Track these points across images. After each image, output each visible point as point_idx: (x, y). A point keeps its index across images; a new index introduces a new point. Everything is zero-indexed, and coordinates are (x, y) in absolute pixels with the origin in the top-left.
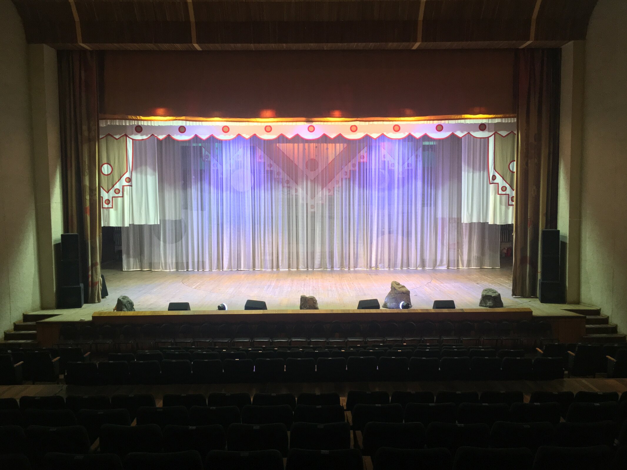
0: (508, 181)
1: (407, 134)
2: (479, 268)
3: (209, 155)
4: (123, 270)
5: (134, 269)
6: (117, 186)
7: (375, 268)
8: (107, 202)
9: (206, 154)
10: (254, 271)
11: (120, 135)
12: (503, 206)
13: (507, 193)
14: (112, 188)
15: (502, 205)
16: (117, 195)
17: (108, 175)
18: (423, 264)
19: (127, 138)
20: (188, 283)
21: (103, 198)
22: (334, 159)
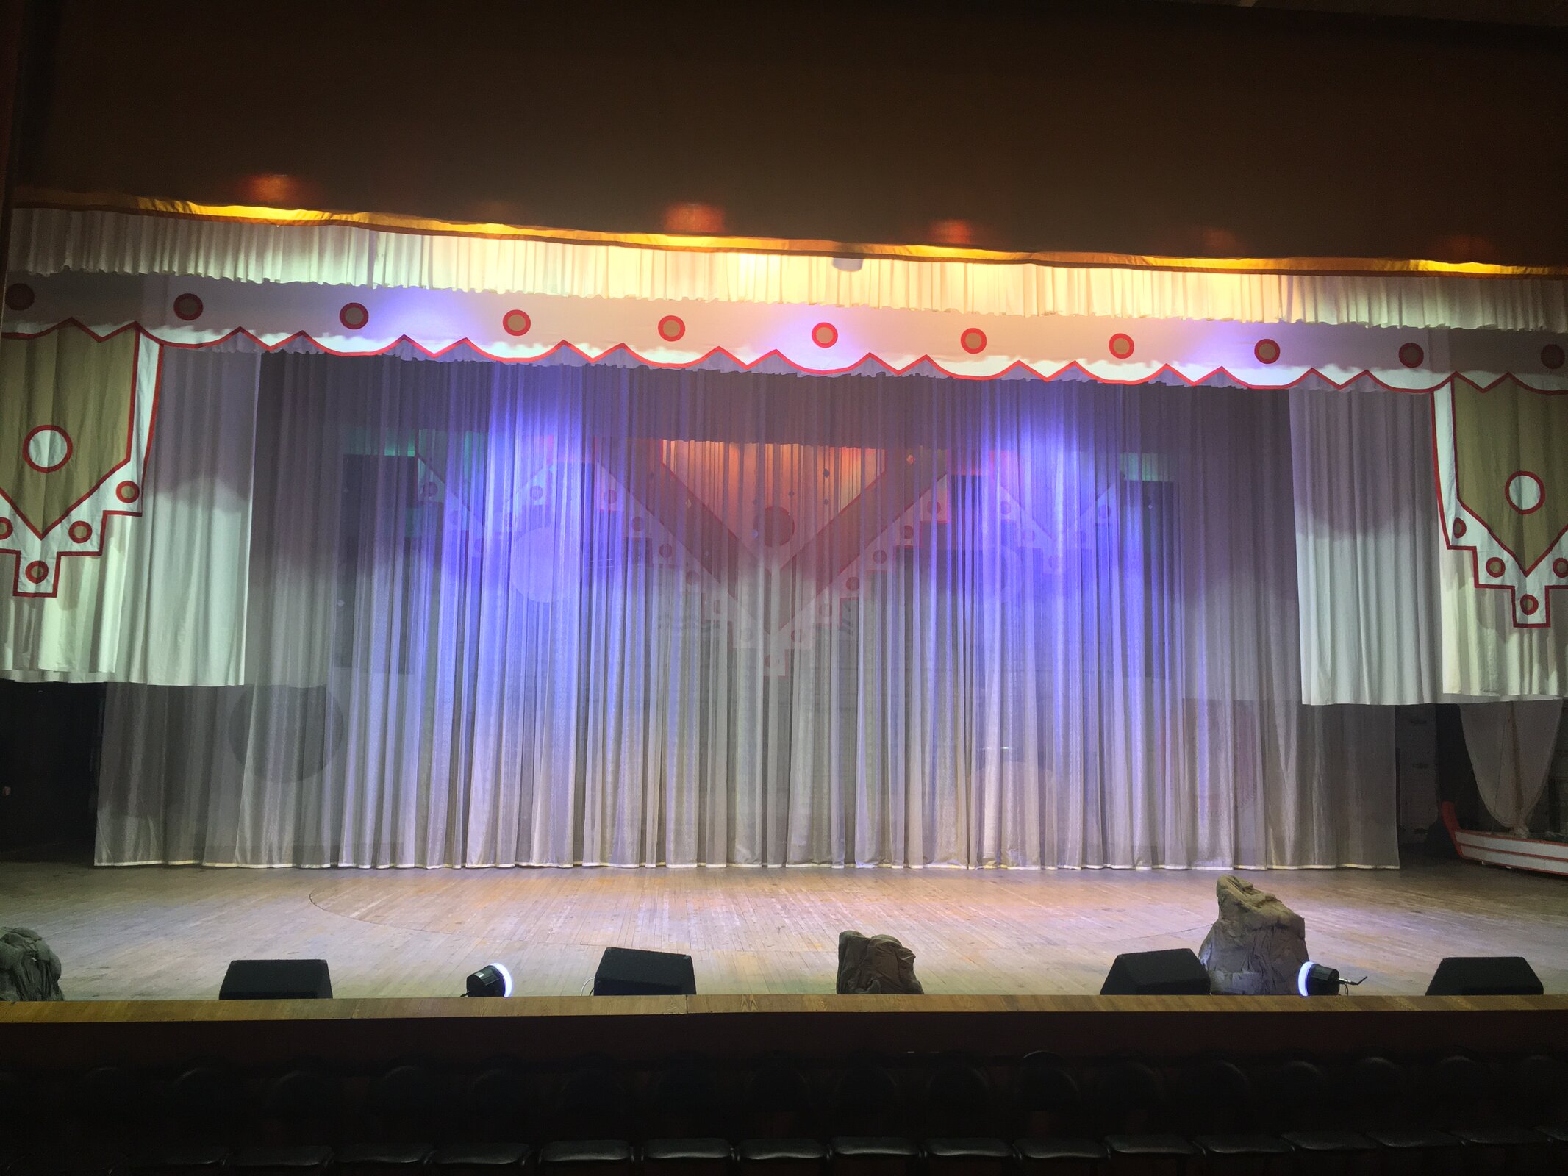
0: (1510, 541)
1: (1156, 366)
2: (1334, 867)
3: (440, 484)
4: (96, 864)
5: (135, 860)
6: (82, 513)
7: (993, 865)
8: (34, 573)
9: (431, 481)
10: (578, 869)
11: (115, 324)
12: (1489, 631)
13: (1508, 583)
14: (60, 521)
15: (1487, 628)
16: (76, 547)
17: (50, 470)
18: (1155, 855)
19: (143, 339)
20: (332, 903)
21: (23, 554)
22: (858, 497)
